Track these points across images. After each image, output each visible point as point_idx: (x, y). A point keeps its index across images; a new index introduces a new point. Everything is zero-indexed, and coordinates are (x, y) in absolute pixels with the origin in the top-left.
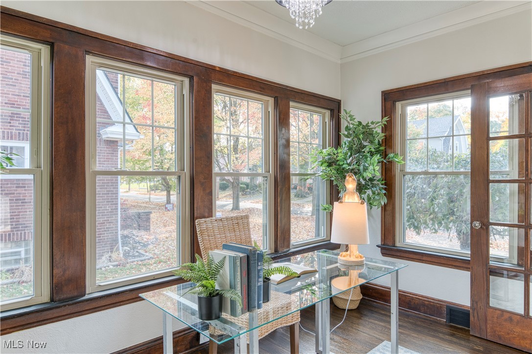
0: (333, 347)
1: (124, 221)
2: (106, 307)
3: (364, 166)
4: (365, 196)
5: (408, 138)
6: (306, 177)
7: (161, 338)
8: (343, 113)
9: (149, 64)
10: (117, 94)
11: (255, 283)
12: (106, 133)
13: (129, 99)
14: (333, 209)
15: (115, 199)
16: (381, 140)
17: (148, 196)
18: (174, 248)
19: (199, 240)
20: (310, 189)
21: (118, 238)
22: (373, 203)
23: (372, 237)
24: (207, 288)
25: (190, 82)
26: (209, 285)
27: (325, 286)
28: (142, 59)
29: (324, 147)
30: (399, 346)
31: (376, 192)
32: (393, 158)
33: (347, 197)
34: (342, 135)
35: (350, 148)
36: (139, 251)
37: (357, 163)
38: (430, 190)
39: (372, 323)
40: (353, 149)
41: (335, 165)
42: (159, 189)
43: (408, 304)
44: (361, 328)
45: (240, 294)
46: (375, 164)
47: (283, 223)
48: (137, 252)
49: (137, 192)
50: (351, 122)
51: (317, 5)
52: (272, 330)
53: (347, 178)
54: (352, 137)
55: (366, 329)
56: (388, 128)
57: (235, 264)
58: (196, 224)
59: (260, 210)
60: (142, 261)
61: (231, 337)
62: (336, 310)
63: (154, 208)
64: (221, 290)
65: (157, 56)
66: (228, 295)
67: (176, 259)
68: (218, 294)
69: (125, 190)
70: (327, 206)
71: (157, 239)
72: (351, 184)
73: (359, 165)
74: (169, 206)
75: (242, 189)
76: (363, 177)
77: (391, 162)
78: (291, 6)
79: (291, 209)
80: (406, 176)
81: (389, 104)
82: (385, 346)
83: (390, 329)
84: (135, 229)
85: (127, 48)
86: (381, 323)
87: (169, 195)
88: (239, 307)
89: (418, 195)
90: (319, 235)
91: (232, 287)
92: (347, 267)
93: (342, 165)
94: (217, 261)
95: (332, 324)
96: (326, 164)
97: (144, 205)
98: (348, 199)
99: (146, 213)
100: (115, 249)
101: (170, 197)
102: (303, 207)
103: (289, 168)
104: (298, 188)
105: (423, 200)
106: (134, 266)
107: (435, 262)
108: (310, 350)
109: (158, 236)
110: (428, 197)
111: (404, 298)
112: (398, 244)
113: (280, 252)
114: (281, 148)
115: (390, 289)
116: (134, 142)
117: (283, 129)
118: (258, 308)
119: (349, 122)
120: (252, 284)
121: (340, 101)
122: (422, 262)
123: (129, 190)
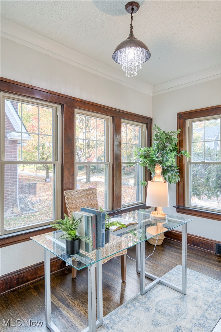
0: (147, 269)
1: (21, 189)
2: (9, 244)
3: (166, 158)
4: (167, 177)
5: (193, 141)
6: (131, 165)
7: (43, 263)
8: (153, 126)
9: (37, 97)
10: (17, 112)
11: (100, 232)
12: (10, 136)
13: (24, 115)
14: (147, 184)
15: (15, 176)
16: (176, 143)
17: (35, 173)
18: (51, 205)
19: (66, 203)
20: (133, 170)
21: (17, 199)
22: (172, 180)
23: (171, 201)
24: (71, 235)
25: (61, 107)
26: (72, 233)
27: (142, 231)
28: (33, 94)
29: (142, 146)
30: (187, 268)
31: (174, 174)
32: (184, 153)
33: (156, 178)
34: (153, 139)
35: (158, 148)
36: (29, 207)
37: (162, 156)
38: (206, 172)
39: (171, 254)
40: (160, 148)
41: (149, 157)
42: (42, 169)
43: (193, 242)
44: (164, 257)
45: (91, 239)
46: (173, 158)
47: (117, 193)
48: (28, 207)
49: (28, 171)
50: (158, 132)
51: (139, 63)
52: (110, 259)
53: (156, 166)
54: (159, 141)
55: (167, 257)
56: (181, 135)
57: (88, 220)
58: (65, 193)
59: (103, 182)
60: (31, 213)
61: (86, 265)
62: (149, 245)
63: (39, 181)
64: (80, 237)
65: (42, 92)
66: (84, 240)
67: (52, 212)
68: (78, 239)
69: (22, 170)
70: (144, 182)
71: (40, 200)
72: (158, 170)
73: (163, 158)
74: (48, 180)
75: (92, 169)
76: (166, 165)
77: (182, 156)
78: (123, 64)
79: (122, 182)
80: (192, 165)
81: (181, 121)
82: (178, 268)
83: (182, 258)
84: (27, 194)
85: (24, 87)
86: (176, 254)
87: (48, 173)
88: (91, 247)
89: (199, 175)
90: (138, 200)
91: (87, 234)
92: (156, 220)
93: (153, 158)
94: (77, 218)
95: (147, 254)
96: (143, 157)
97: (33, 179)
98: (157, 179)
99: (34, 184)
100: (15, 206)
101: (48, 174)
102: (129, 181)
103: (121, 159)
104: (126, 169)
105: (202, 179)
106: (26, 216)
107: (209, 217)
108: (133, 270)
109: (41, 198)
110: (205, 177)
111: (190, 239)
112: (186, 206)
113: (115, 210)
114: (116, 147)
115: (182, 233)
116: (27, 141)
117: (118, 136)
118: (102, 247)
119: (157, 132)
120: (99, 232)
121: (152, 118)
122: (201, 217)
123: (24, 169)
